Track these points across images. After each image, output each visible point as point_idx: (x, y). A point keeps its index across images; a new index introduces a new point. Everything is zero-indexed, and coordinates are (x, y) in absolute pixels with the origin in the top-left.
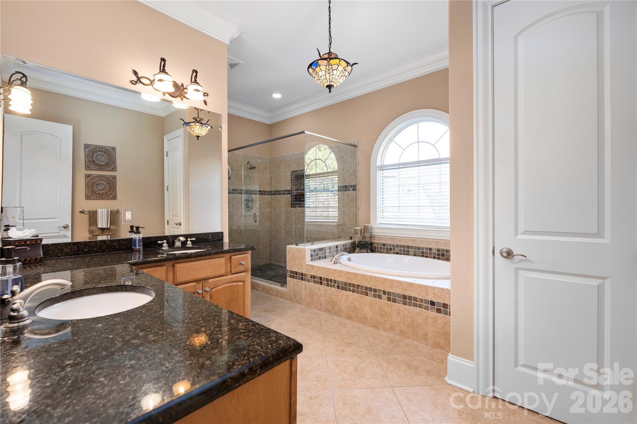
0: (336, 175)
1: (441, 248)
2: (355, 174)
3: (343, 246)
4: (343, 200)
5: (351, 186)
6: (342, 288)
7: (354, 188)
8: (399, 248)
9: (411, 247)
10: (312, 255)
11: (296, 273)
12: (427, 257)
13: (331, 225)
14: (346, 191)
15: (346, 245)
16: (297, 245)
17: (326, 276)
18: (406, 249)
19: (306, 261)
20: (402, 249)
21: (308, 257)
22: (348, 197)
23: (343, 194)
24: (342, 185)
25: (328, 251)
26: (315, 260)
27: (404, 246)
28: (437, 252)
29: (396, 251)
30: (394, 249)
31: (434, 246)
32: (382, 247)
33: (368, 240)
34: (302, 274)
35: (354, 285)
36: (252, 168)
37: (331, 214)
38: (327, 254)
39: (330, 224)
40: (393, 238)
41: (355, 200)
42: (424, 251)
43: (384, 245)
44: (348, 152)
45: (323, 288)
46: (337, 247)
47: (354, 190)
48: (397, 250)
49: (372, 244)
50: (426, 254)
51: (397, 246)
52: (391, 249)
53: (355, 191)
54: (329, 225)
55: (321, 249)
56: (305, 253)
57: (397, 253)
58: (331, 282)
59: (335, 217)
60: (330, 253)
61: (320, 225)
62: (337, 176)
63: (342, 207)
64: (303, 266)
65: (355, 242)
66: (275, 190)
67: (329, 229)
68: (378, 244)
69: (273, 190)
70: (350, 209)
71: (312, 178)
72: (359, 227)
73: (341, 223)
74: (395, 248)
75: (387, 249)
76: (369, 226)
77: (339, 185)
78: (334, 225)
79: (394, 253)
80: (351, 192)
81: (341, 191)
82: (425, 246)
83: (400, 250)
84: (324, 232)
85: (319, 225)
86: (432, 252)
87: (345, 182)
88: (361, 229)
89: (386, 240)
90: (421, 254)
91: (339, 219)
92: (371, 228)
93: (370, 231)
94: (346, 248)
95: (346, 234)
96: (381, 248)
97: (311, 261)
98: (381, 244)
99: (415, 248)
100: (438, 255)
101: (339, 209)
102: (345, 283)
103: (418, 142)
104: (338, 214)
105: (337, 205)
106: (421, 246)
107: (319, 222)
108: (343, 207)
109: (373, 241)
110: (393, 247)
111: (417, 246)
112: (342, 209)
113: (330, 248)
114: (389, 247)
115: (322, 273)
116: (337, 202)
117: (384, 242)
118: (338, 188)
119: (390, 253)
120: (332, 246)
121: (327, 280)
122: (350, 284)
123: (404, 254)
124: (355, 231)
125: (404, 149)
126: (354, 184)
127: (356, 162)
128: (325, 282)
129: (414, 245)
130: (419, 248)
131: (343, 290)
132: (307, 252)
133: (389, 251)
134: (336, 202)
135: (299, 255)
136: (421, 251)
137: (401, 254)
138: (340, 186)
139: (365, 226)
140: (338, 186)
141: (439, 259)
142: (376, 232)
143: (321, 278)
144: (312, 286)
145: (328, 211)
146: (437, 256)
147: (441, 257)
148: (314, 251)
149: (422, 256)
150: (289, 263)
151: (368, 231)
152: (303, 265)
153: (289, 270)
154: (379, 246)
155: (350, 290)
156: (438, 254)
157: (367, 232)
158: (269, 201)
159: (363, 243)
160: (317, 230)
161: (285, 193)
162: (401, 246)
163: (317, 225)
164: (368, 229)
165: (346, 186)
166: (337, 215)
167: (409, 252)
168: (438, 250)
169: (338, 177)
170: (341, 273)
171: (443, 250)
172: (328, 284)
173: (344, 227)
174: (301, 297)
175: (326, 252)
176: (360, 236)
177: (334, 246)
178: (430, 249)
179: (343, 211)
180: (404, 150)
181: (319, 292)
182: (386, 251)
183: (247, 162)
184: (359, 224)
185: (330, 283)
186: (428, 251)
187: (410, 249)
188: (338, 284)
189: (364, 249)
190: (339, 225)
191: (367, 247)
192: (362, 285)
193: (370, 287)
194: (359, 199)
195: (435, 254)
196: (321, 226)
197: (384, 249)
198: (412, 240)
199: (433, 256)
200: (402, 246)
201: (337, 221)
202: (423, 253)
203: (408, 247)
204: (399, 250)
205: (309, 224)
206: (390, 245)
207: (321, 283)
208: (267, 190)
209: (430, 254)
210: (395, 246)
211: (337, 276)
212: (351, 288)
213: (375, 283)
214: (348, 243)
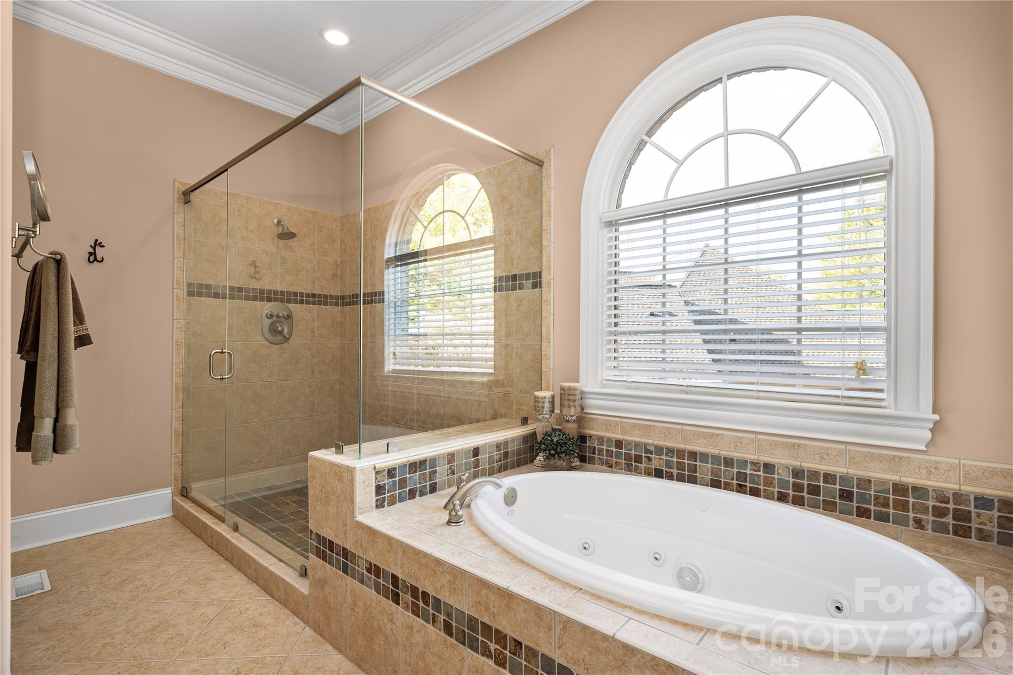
0: (490, 249)
1: (809, 465)
2: (537, 241)
3: (498, 446)
4: (506, 315)
5: (527, 276)
6: (461, 636)
7: (536, 278)
8: (664, 457)
9: (704, 457)
10: (379, 489)
11: (331, 545)
12: (755, 493)
13: (478, 383)
14: (514, 289)
15: (506, 443)
16: (339, 450)
17: (411, 577)
18: (686, 461)
19: (357, 511)
20: (675, 460)
21: (364, 494)
22: (520, 305)
23: (507, 299)
24: (504, 274)
25: (442, 470)
26: (392, 503)
27: (680, 453)
28: (791, 480)
29: (655, 464)
30: (649, 459)
31: (781, 459)
32: (614, 450)
33: (572, 428)
34: (345, 553)
35: (501, 638)
36: (290, 236)
37: (477, 353)
38: (442, 475)
39: (475, 379)
40: (647, 427)
41: (536, 314)
42: (748, 472)
43: (619, 444)
44: (521, 184)
45: (402, 615)
46: (476, 452)
47: (535, 286)
48: (657, 462)
49: (583, 439)
50: (753, 482)
51: (659, 450)
52: (638, 459)
53: (538, 290)
54: (471, 383)
55: (414, 466)
56: (352, 482)
57: (659, 474)
58: (426, 603)
59: (486, 360)
60: (453, 473)
61: (450, 381)
62: (492, 252)
63: (503, 333)
64: (349, 528)
65: (533, 435)
66: (351, 294)
67: (471, 393)
68: (601, 440)
69: (347, 294)
70: (524, 340)
71: (432, 259)
72: (548, 390)
73: (501, 377)
74: (653, 456)
75: (628, 457)
76: (575, 389)
77: (498, 276)
78: (483, 384)
79: (648, 473)
80: (528, 293)
81: (501, 290)
82: (751, 457)
83: (668, 464)
84: (458, 399)
85: (447, 381)
86: (776, 476)
87: (513, 265)
88: (553, 397)
89: (624, 432)
90: (735, 482)
91: (495, 367)
92: (582, 393)
93: (577, 404)
94: (506, 455)
95: (515, 407)
96: (610, 453)
97: (377, 507)
98: (609, 440)
99: (716, 459)
100: (798, 488)
101: (497, 340)
102: (471, 619)
103: (726, 134)
104: (495, 354)
105: (492, 328)
106: (736, 455)
107: (447, 373)
108: (508, 334)
109: (588, 432)
110: (647, 451)
111: (725, 453)
112: (504, 338)
113: (451, 457)
114: (633, 452)
115: (399, 563)
116: (493, 321)
117: (620, 437)
118: (495, 283)
119: (637, 472)
120: (459, 452)
121: (414, 591)
122: (487, 628)
123: (680, 479)
124: (536, 401)
125: (681, 158)
126: (534, 269)
127: (541, 209)
128: (409, 598)
129: (712, 451)
130: (729, 462)
131: (463, 643)
132: (359, 478)
133: (634, 464)
134: (487, 321)
135: (339, 488)
136: (735, 470)
137: (670, 477)
138: (501, 278)
139: (562, 389)
140: (495, 278)
141: (798, 502)
142: (595, 406)
143: (395, 579)
144: (371, 599)
145: (471, 346)
146: (791, 493)
147: (805, 494)
148: (391, 472)
149: (741, 489)
150: (315, 509)
151: (572, 404)
152: (349, 522)
153: (315, 531)
154: (605, 448)
155: (486, 653)
156: (794, 485)
157: (569, 407)
158: (339, 319)
159: (555, 439)
160: (443, 395)
161: (372, 300)
162: (670, 451)
163: (442, 380)
164: (572, 398)
165: (514, 277)
166: (492, 356)
167: (695, 471)
168: (797, 473)
169: (495, 254)
170: (455, 577)
171: (815, 474)
172: (417, 606)
173: (510, 389)
174: (341, 629)
175: (435, 472)
176: (547, 416)
177: (467, 451)
178: (769, 467)
179: (507, 345)
180: (680, 163)
181: (389, 626)
182: (623, 461)
183: (276, 221)
184: (548, 383)
185: (421, 604)
186: (761, 473)
187: (698, 463)
188: (449, 615)
189: (560, 458)
190: (494, 384)
191: (568, 453)
192: (531, 645)
193: (564, 663)
194: (548, 312)
195: (783, 483)
196: (452, 384)
197: (618, 455)
198: (705, 435)
199: (776, 490)
200: (673, 451)
201: (492, 371)
202: (742, 476)
203: (693, 455)
204: (663, 463)
205: (424, 379)
206: (637, 445)
207: (396, 599)
208: (332, 293)
209: (769, 482)
210: (652, 449)
211: (443, 586)
212: (493, 646)
213: (584, 652)
214: (513, 439)
